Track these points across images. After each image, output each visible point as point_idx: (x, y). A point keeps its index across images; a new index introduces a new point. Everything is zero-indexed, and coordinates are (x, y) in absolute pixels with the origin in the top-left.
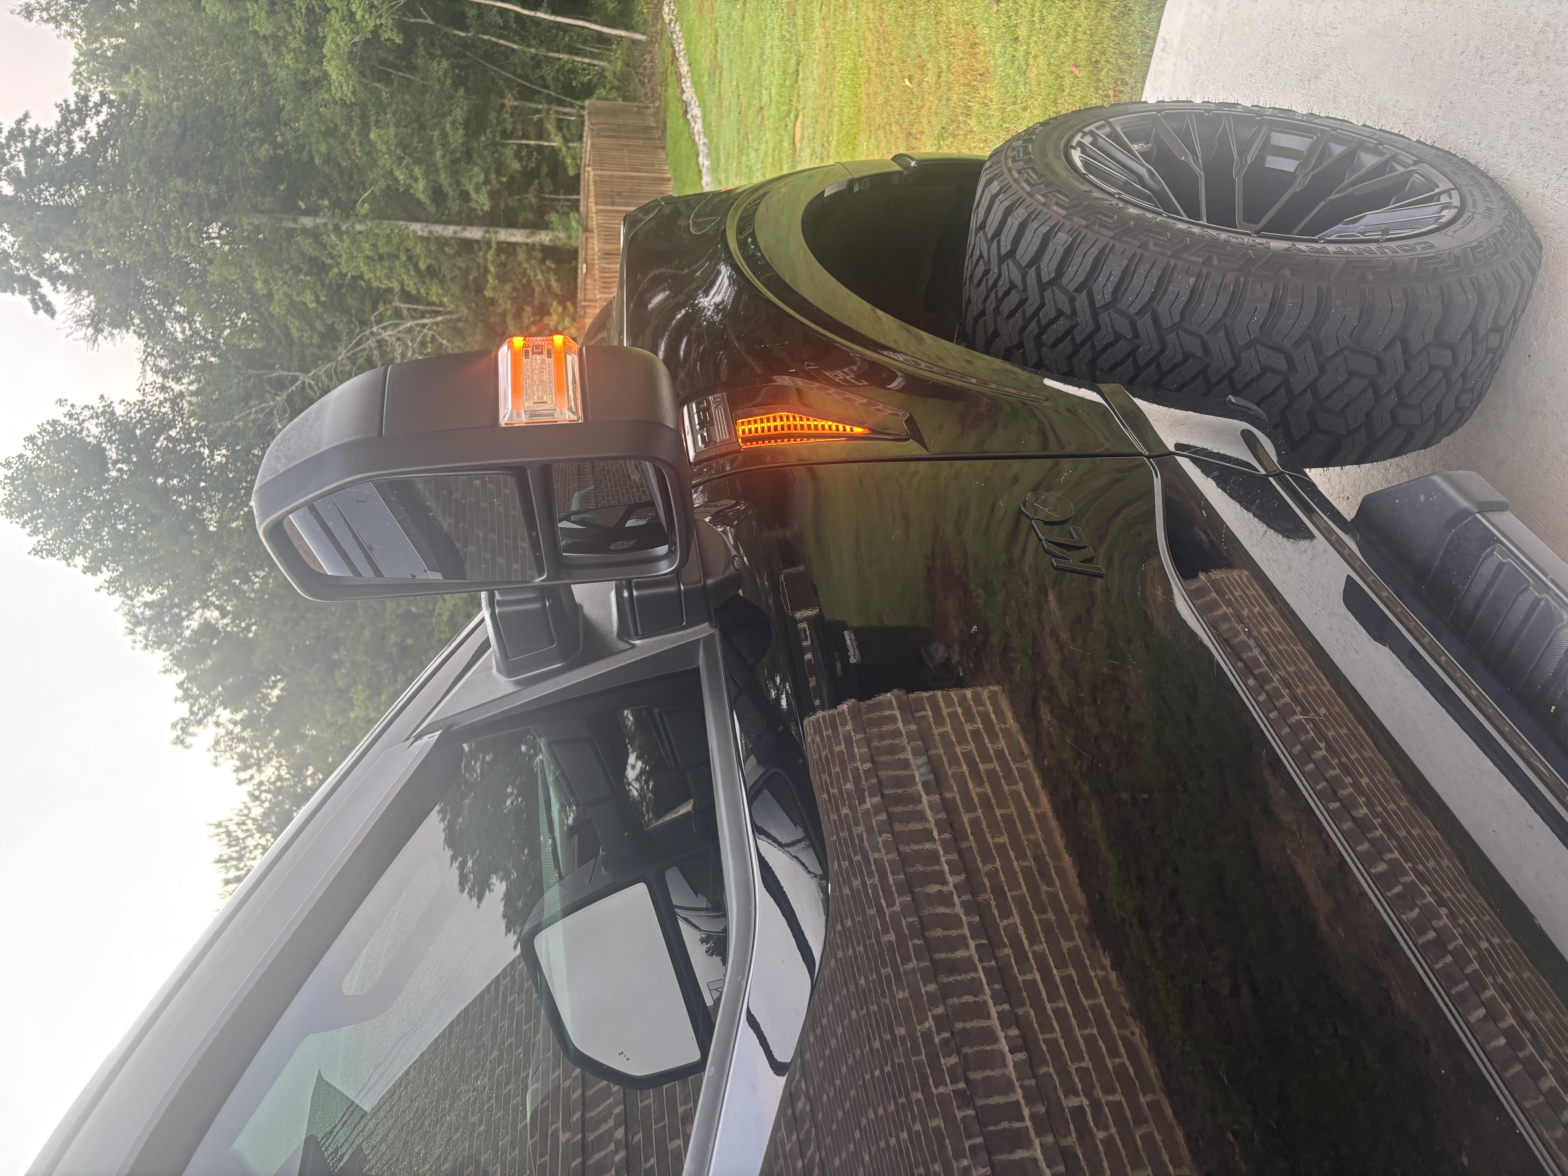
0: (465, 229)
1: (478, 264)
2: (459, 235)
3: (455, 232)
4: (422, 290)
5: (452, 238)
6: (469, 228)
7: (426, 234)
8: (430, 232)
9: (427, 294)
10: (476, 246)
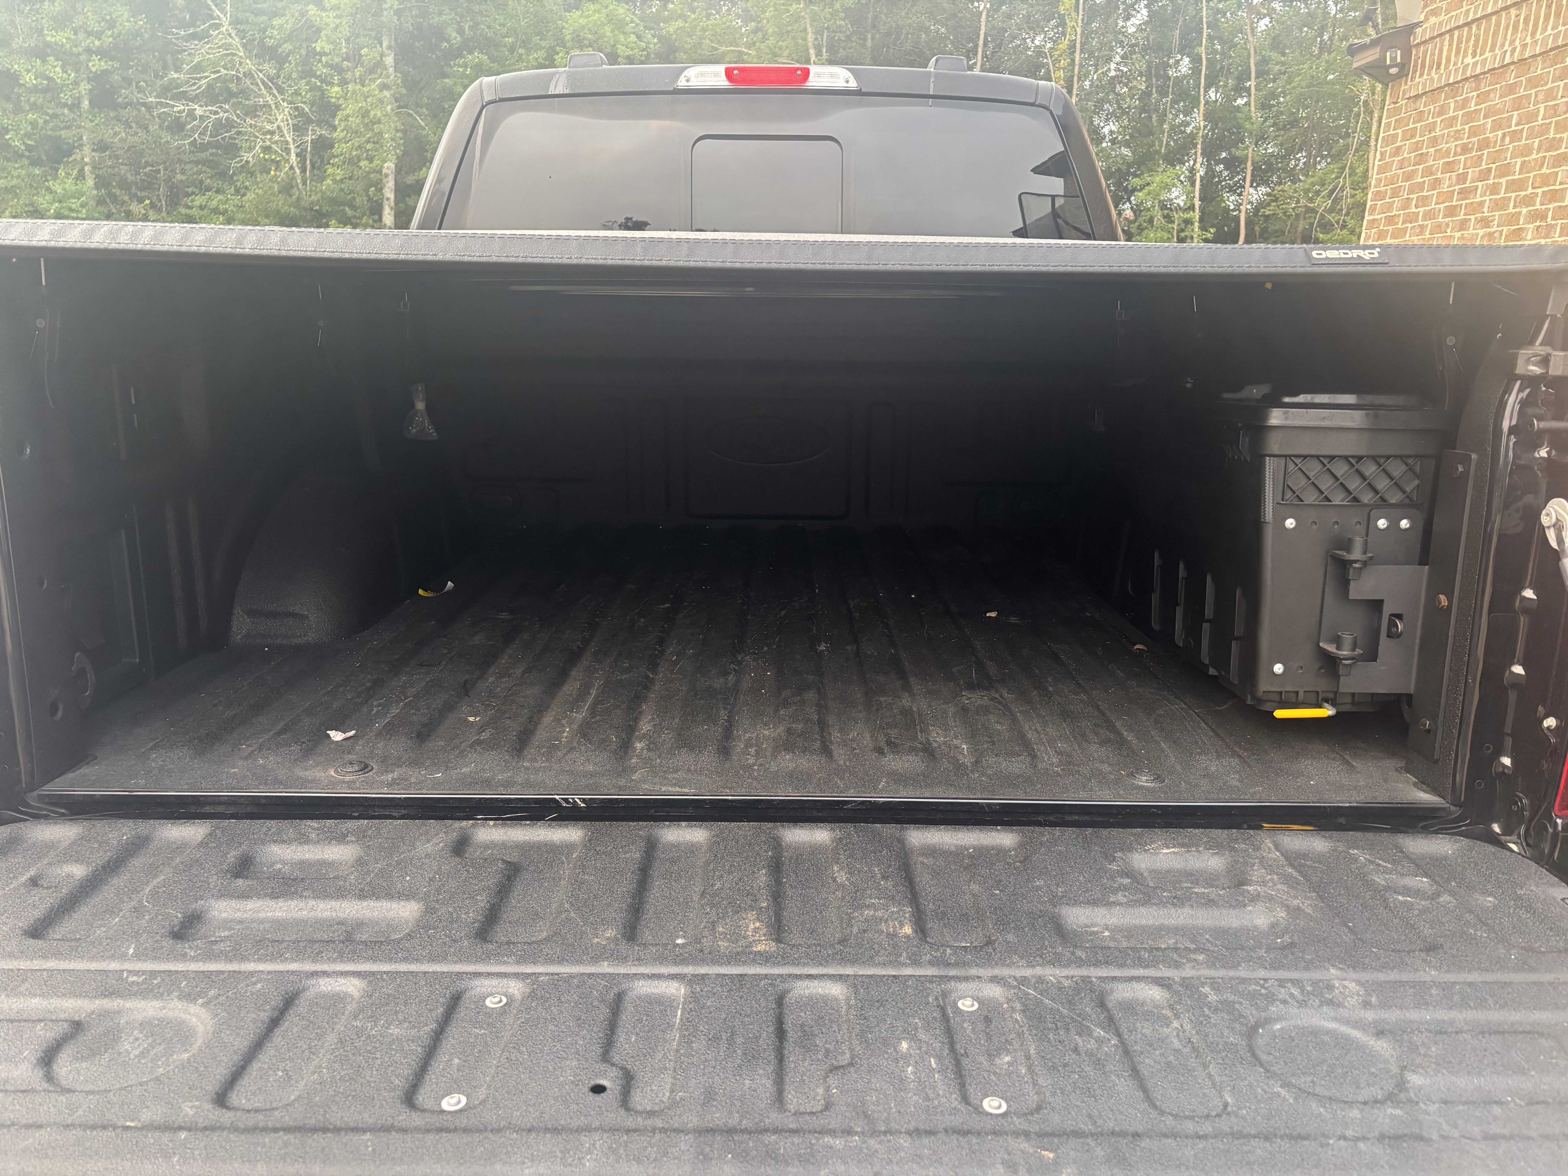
0: (391, 209)
1: (360, 218)
2: (386, 203)
3: (388, 199)
4: (336, 160)
5: (382, 194)
6: (393, 213)
7: (384, 171)
8: (387, 176)
9: (333, 165)
10: (376, 217)
